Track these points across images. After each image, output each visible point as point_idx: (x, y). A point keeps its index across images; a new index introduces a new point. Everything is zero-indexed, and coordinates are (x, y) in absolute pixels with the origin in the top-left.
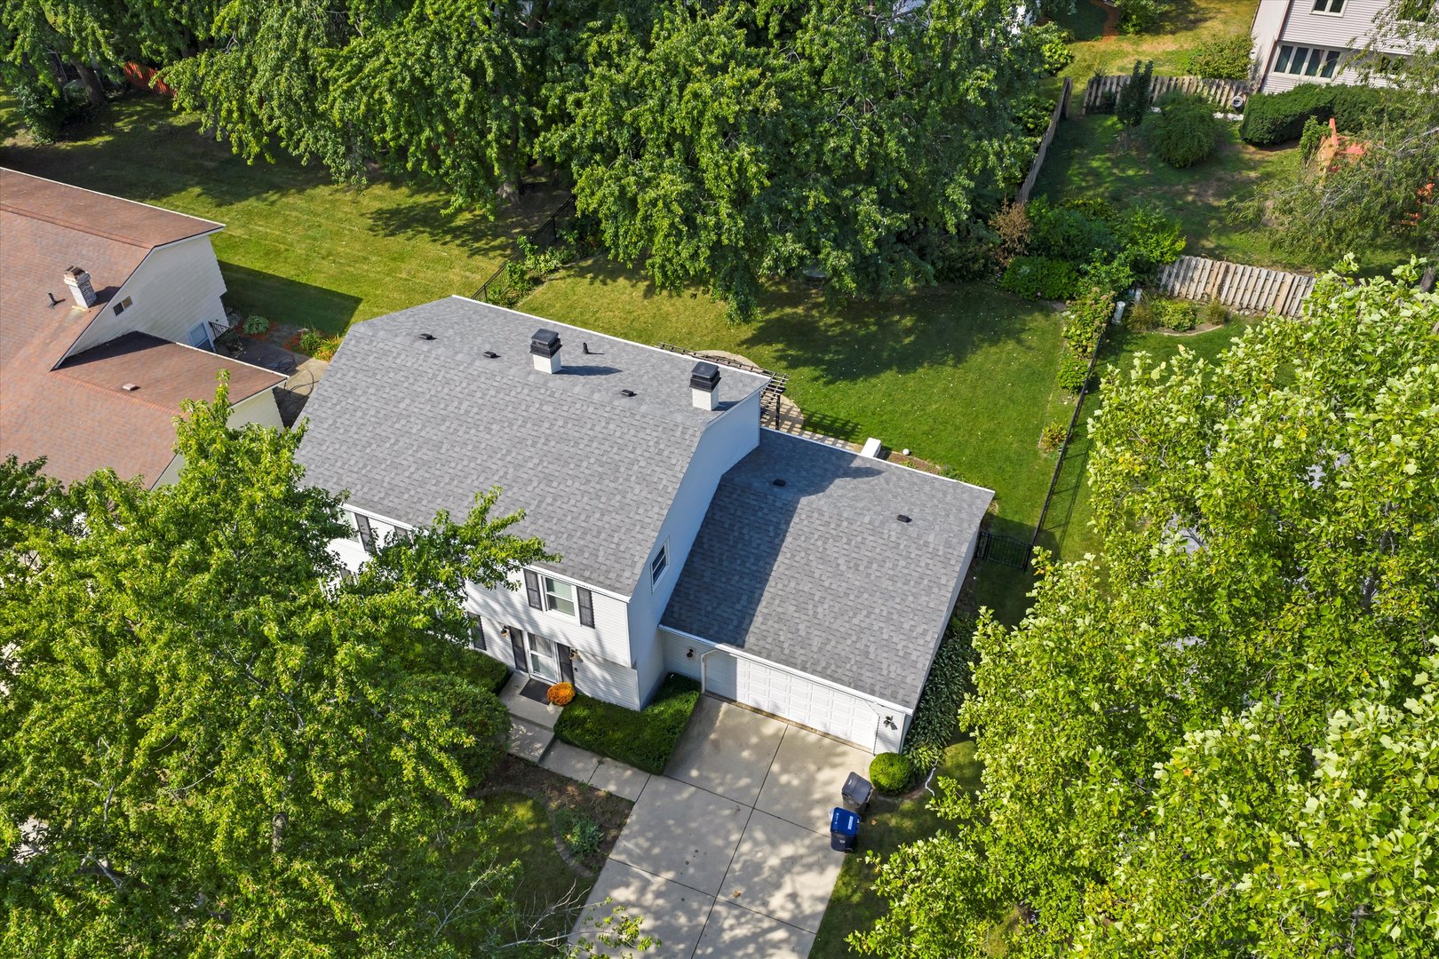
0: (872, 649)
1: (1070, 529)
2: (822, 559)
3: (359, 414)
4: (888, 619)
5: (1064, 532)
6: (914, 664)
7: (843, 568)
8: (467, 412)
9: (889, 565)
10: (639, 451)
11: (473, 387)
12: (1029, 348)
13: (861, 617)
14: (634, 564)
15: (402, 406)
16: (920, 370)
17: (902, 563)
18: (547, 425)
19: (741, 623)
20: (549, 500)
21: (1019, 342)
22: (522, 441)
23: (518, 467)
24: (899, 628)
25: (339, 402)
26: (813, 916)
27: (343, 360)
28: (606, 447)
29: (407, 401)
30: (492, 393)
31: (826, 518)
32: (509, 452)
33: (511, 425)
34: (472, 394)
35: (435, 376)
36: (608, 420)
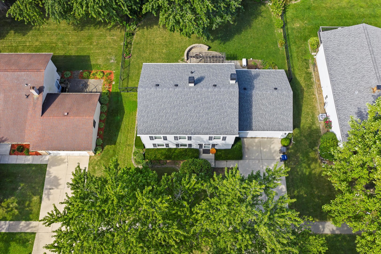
0: (280, 121)
1: (295, 68)
2: (263, 105)
3: (153, 112)
4: (281, 114)
6: (290, 122)
7: (268, 105)
8: (180, 103)
9: (277, 101)
10: (225, 101)
11: (178, 96)
13: (275, 115)
14: (236, 128)
15: (162, 106)
17: (280, 100)
18: (201, 100)
19: (250, 125)
20: (210, 119)
22: (196, 106)
23: (199, 113)
24: (284, 115)
28: (217, 102)
29: (163, 105)
30: (183, 96)
31: (260, 95)
32: (195, 110)
33: (192, 103)
34: (178, 98)
35: (167, 96)
36: (215, 95)
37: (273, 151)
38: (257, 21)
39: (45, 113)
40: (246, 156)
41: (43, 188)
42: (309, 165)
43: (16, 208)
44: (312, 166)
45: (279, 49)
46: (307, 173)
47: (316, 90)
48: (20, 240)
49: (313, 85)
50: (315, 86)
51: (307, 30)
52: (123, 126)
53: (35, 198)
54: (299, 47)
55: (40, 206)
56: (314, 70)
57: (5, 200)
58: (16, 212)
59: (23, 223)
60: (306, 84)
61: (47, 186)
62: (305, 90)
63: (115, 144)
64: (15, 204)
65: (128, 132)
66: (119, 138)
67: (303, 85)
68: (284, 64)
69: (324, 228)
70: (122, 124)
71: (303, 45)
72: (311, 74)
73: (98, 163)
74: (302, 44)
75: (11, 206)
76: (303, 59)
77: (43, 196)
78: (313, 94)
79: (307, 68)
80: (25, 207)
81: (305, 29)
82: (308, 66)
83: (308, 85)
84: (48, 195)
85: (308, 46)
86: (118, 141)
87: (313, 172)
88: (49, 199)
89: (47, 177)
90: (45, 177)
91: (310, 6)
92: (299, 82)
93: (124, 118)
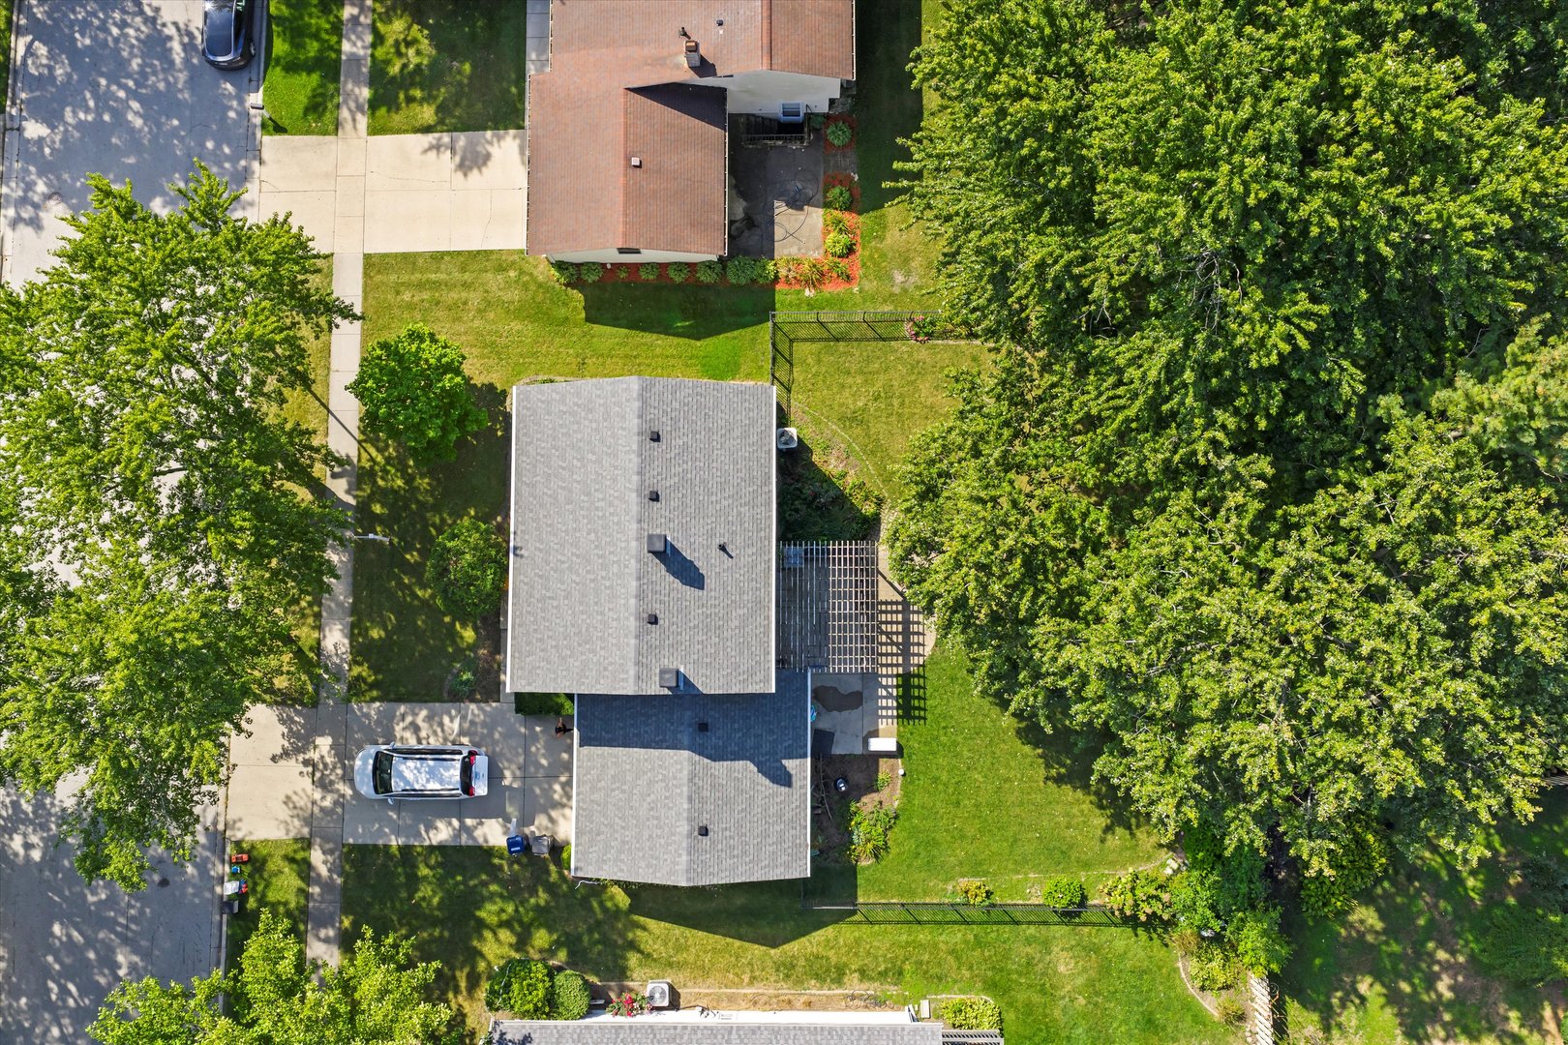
0: (602, 837)
1: (865, 928)
2: (650, 783)
3: (575, 427)
4: (624, 842)
5: (860, 923)
6: (600, 869)
7: (648, 799)
8: (597, 509)
9: (659, 832)
10: (602, 653)
11: (616, 502)
12: (1103, 841)
13: (620, 822)
14: (530, 684)
15: (590, 456)
16: (1027, 749)
17: (663, 841)
18: (604, 574)
19: (594, 739)
20: (555, 603)
21: (1108, 829)
22: (588, 561)
23: (570, 569)
24: (620, 852)
25: (579, 406)
26: (474, 839)
27: (609, 388)
28: (600, 627)
29: (594, 458)
30: (616, 520)
31: (679, 775)
32: (578, 556)
33: (596, 547)
34: (611, 504)
35: (616, 468)
36: (618, 619)
37: (554, 814)
38: (1086, 807)
39: (638, 97)
40: (538, 729)
41: (455, 129)
42: (506, 924)
43: (405, 66)
44: (505, 935)
45: (952, 878)
46: (482, 914)
47: (771, 991)
48: (322, 95)
49: (790, 984)
50: (786, 990)
51: (1036, 998)
52: (649, 338)
53: (428, 114)
54: (958, 958)
55: (405, 132)
56: (853, 997)
57: (426, 32)
58: (395, 69)
59: (366, 93)
60: (797, 959)
61: (462, 139)
62: (772, 952)
63: (588, 319)
64: (414, 60)
65: (626, 356)
66: (608, 330)
67: (794, 947)
68: (881, 891)
69: (327, 940)
70: (655, 336)
71: (967, 974)
72: (838, 981)
73: (526, 278)
74: (971, 968)
75: (411, 52)
76: (903, 962)
77: (436, 135)
78: (753, 979)
79: (863, 974)
80: (407, 90)
81: (1043, 991)
82: (871, 979)
83: (793, 967)
84: (437, 147)
85: (962, 991)
86: (597, 328)
87: (488, 935)
88: (425, 151)
89: (489, 134)
90: (485, 128)
91: (1164, 1028)
92: (804, 935)
93: (676, 340)
